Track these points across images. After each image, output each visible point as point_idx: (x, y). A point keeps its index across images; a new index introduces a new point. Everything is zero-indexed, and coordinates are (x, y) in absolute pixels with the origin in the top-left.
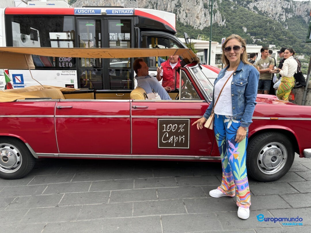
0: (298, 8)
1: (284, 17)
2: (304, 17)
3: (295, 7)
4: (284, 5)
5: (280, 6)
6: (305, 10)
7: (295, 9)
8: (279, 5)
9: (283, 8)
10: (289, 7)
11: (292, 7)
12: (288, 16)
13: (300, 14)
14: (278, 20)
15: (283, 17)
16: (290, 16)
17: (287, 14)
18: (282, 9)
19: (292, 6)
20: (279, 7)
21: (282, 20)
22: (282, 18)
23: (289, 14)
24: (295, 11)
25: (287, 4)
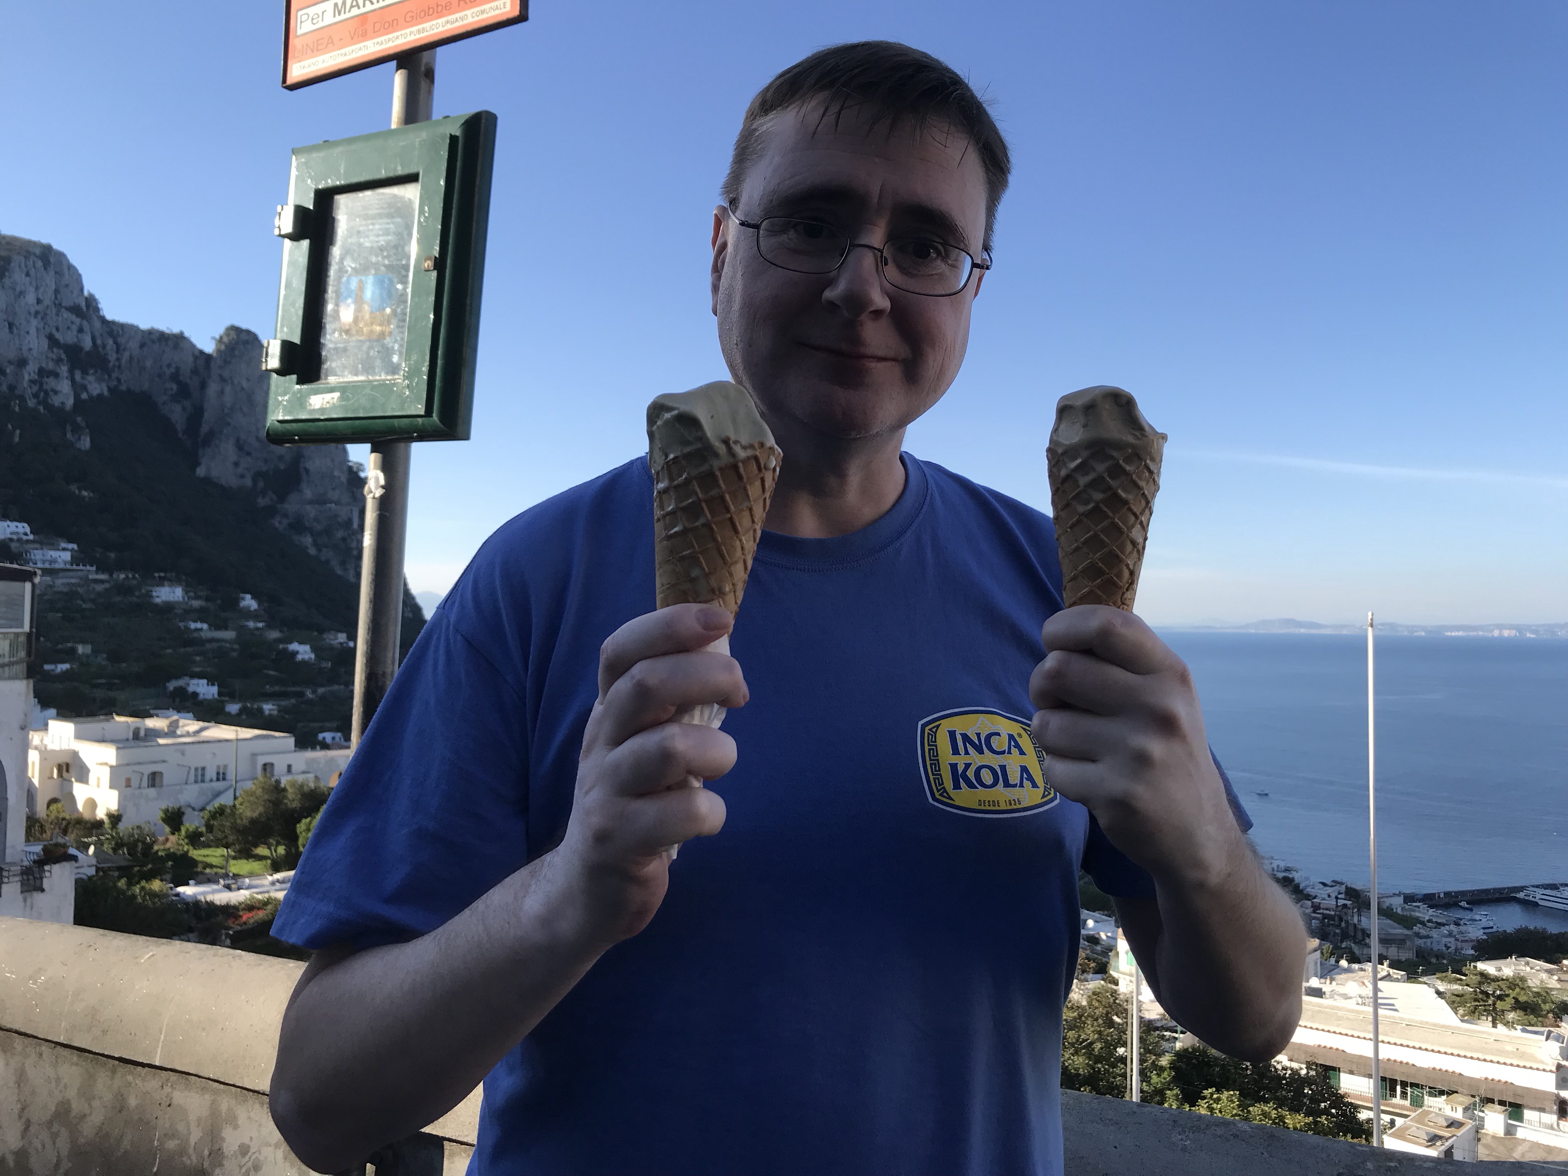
0: (131, 358)
1: (65, 387)
2: (164, 403)
3: (118, 349)
4: (57, 329)
5: (38, 329)
6: (168, 372)
7: (118, 359)
8: (34, 322)
9: (53, 341)
10: (87, 344)
11: (104, 347)
12: (84, 388)
13: (146, 387)
14: (36, 396)
15: (59, 388)
16: (96, 387)
17: (78, 375)
18: (50, 348)
19: (99, 342)
20: (33, 331)
21: (56, 401)
22: (56, 392)
23: (90, 378)
24: (119, 367)
25: (74, 328)
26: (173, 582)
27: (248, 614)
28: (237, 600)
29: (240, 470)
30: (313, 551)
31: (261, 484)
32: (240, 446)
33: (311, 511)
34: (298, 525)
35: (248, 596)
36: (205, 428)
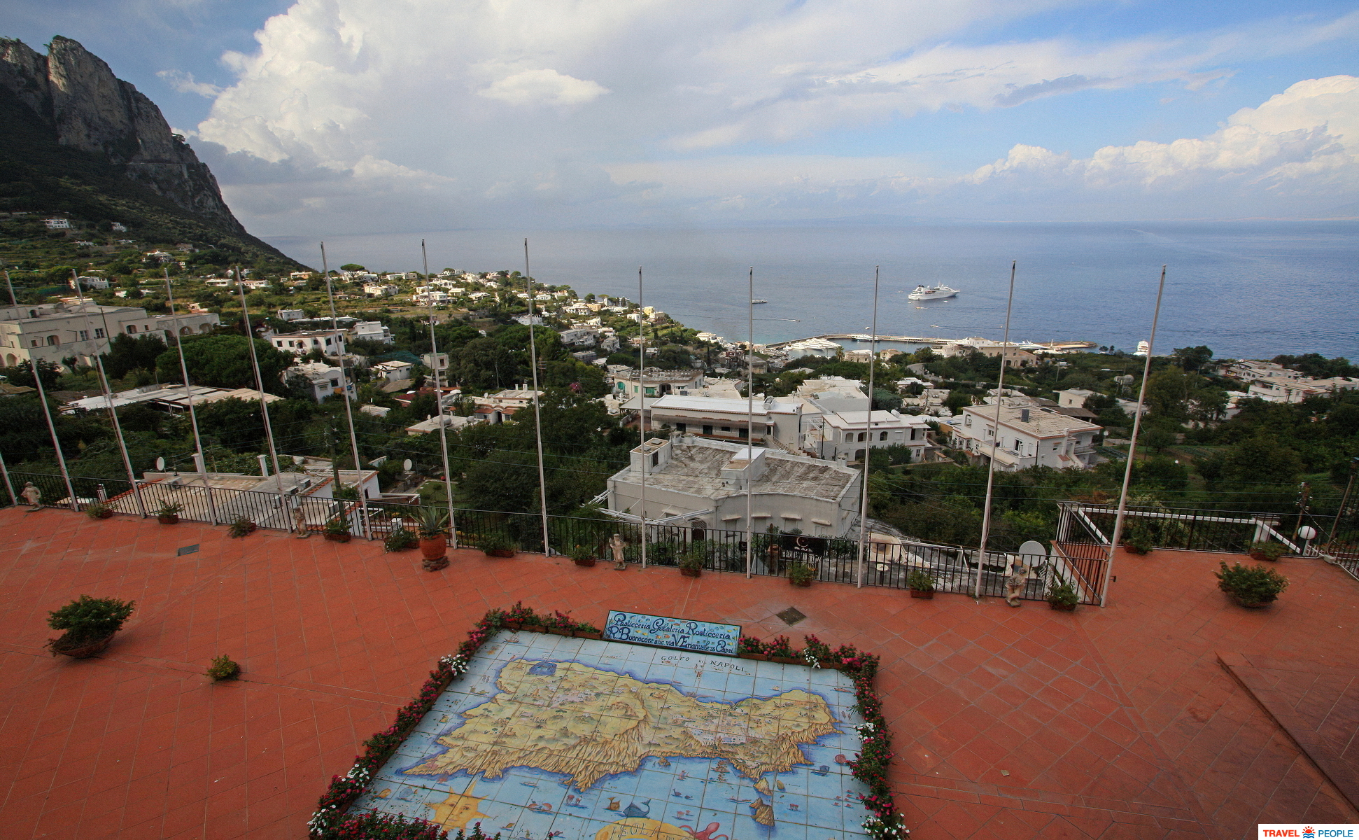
26: (61, 214)
27: (119, 235)
28: (111, 226)
29: (92, 141)
30: (159, 193)
31: (111, 149)
32: (88, 124)
33: (152, 167)
34: (144, 175)
35: (118, 224)
36: (57, 112)
